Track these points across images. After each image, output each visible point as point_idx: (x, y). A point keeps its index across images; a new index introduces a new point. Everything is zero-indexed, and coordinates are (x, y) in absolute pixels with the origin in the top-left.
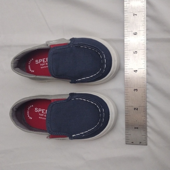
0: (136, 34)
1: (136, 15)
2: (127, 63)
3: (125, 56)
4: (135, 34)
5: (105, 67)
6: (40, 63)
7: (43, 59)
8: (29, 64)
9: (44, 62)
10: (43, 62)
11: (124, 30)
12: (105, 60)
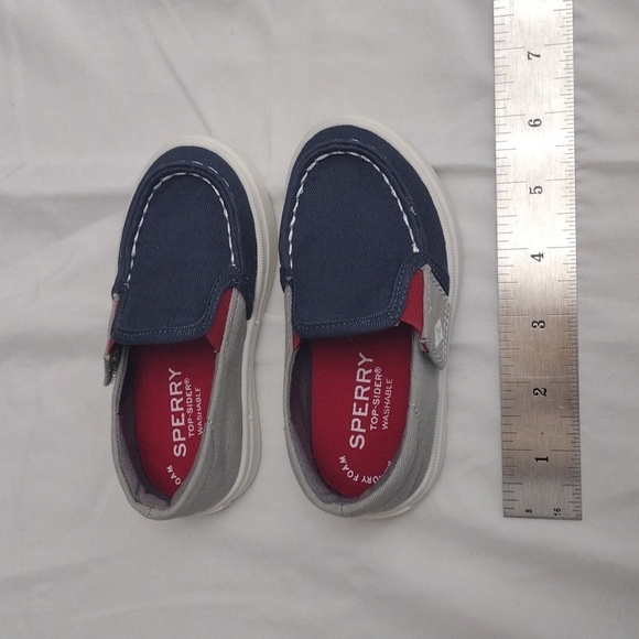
0: (537, 123)
1: (539, 56)
2: (507, 229)
3: (499, 204)
4: (535, 123)
11: (494, 109)
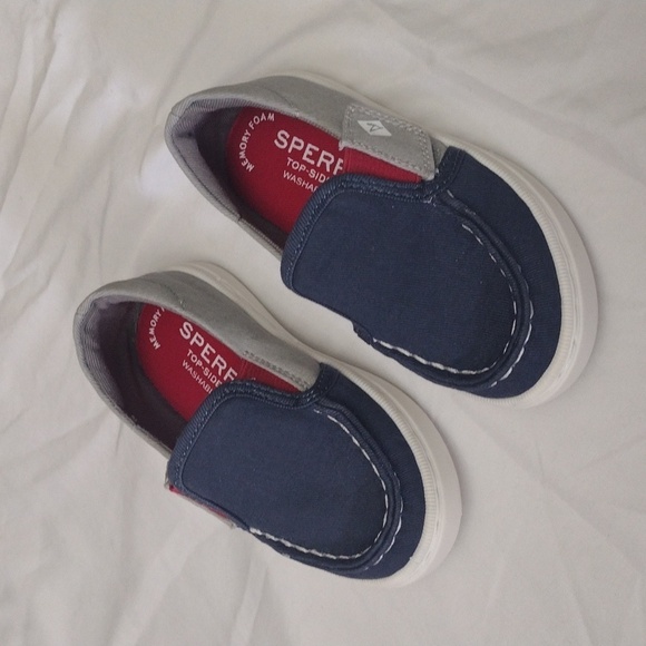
5: (506, 376)
6: (290, 151)
7: (310, 146)
8: (251, 125)
9: (309, 161)
10: (305, 158)
12: (522, 352)
